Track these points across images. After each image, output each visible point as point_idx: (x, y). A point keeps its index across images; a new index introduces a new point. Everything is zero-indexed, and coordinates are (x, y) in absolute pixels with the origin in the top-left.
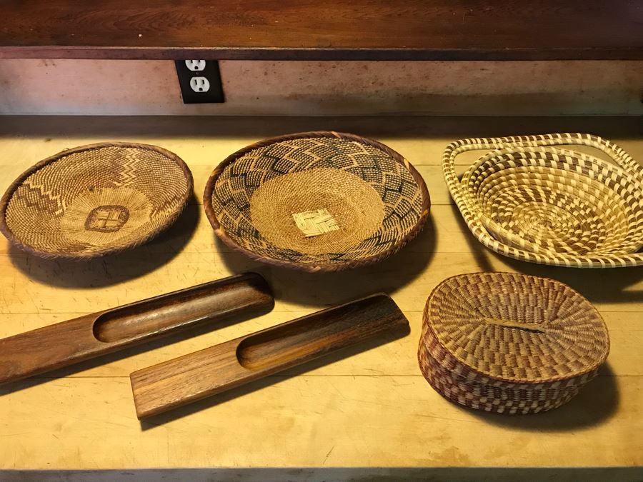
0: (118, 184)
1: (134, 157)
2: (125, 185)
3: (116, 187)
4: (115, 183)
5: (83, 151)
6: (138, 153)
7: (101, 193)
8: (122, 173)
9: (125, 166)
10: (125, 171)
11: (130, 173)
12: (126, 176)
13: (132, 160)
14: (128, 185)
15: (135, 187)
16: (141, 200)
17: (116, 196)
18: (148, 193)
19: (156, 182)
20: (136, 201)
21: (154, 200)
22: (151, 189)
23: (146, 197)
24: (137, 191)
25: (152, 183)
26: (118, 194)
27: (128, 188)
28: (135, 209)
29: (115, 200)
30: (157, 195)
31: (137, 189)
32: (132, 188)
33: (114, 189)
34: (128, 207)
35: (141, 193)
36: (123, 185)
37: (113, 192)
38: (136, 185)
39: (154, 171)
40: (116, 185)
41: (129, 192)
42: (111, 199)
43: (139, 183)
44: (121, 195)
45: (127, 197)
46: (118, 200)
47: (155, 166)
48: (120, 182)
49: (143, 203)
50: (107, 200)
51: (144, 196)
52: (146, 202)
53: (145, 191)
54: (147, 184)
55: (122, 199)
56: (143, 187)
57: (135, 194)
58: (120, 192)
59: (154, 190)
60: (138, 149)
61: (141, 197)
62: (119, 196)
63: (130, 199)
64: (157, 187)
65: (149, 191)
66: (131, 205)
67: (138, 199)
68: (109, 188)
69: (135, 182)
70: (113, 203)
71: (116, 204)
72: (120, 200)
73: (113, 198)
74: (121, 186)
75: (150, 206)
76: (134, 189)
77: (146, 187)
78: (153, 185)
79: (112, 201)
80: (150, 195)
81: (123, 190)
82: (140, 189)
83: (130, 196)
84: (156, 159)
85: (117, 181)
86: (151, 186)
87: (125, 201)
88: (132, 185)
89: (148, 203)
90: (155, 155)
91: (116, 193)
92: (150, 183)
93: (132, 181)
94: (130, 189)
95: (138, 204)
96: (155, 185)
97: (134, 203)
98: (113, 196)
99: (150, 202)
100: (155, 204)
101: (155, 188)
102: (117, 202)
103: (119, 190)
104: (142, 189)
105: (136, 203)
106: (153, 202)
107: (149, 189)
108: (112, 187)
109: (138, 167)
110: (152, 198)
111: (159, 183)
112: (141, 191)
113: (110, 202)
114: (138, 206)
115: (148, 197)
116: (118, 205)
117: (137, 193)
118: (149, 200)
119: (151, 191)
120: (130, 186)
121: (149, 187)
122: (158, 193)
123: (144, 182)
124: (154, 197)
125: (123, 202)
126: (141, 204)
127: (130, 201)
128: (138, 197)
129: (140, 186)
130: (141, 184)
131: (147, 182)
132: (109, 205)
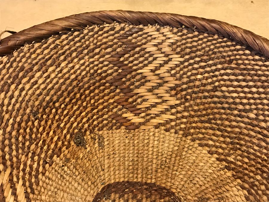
0: (136, 120)
1: (167, 49)
2: (155, 121)
3: (133, 127)
4: (129, 115)
5: (46, 37)
6: (174, 38)
7: (101, 145)
8: (142, 91)
9: (146, 71)
10: (149, 85)
11: (161, 91)
12: (153, 100)
13: (161, 59)
14: (162, 122)
15: (181, 129)
16: (206, 168)
17: (138, 153)
18: (220, 151)
19: (237, 122)
20: (192, 170)
21: (252, 180)
22: (228, 140)
23: (218, 162)
24: (188, 141)
25: (227, 123)
26: (141, 145)
27: (163, 132)
28: (196, 199)
29: (137, 164)
30: (259, 169)
31: (189, 137)
32: (173, 131)
33: (128, 133)
34: (176, 189)
35: (200, 148)
36: (148, 121)
37: (127, 141)
38: (183, 126)
39: (224, 88)
40: (133, 121)
41: (167, 142)
42: (127, 163)
43: (192, 120)
44: (151, 149)
45: (165, 157)
46: (145, 164)
47: (225, 77)
48: (140, 113)
49: (215, 182)
50: (119, 165)
51: (213, 159)
52: (225, 182)
53: (211, 143)
54: (211, 123)
55: (155, 161)
56: (204, 131)
57: (186, 149)
58: (146, 141)
59: (241, 145)
60: (175, 30)
61: (204, 161)
62: (146, 152)
63: (176, 164)
64: (247, 138)
65: (224, 146)
66: (182, 183)
67: (195, 164)
68: (116, 129)
69: (179, 115)
70: (135, 175)
71: (142, 177)
72: (150, 164)
73: (131, 159)
74: (143, 124)
75: (237, 193)
76: (180, 136)
77: (211, 132)
78: (229, 129)
79: (133, 169)
80: (229, 158)
81: (151, 134)
82: (194, 136)
83: (174, 155)
84: (228, 59)
85: (131, 112)
86: (226, 131)
87: (164, 169)
88: (173, 123)
89: (232, 185)
90: (223, 47)
91: (136, 142)
92: (219, 122)
93: (169, 113)
94: (167, 133)
95: (201, 183)
96: (237, 130)
97: (188, 176)
98: (131, 152)
99: (239, 184)
100: (258, 194)
101: (242, 142)
102: (144, 172)
103: (141, 134)
104: (201, 136)
105: (193, 175)
106: (247, 186)
107: (222, 139)
108: (123, 127)
109: (181, 77)
110: (241, 172)
111: (252, 128)
112: (198, 142)
113: (127, 171)
114: (203, 188)
115: (224, 163)
116: (149, 181)
117: (191, 147)
118: (233, 175)
119: (231, 149)
120: (168, 126)
121: (219, 133)
122: (260, 163)
123: (203, 119)
124: (247, 172)
125: (159, 170)
126: (211, 184)
127: (177, 171)
128: (194, 158)
129: (194, 128)
130: (196, 122)
131: (211, 117)
132: (126, 180)
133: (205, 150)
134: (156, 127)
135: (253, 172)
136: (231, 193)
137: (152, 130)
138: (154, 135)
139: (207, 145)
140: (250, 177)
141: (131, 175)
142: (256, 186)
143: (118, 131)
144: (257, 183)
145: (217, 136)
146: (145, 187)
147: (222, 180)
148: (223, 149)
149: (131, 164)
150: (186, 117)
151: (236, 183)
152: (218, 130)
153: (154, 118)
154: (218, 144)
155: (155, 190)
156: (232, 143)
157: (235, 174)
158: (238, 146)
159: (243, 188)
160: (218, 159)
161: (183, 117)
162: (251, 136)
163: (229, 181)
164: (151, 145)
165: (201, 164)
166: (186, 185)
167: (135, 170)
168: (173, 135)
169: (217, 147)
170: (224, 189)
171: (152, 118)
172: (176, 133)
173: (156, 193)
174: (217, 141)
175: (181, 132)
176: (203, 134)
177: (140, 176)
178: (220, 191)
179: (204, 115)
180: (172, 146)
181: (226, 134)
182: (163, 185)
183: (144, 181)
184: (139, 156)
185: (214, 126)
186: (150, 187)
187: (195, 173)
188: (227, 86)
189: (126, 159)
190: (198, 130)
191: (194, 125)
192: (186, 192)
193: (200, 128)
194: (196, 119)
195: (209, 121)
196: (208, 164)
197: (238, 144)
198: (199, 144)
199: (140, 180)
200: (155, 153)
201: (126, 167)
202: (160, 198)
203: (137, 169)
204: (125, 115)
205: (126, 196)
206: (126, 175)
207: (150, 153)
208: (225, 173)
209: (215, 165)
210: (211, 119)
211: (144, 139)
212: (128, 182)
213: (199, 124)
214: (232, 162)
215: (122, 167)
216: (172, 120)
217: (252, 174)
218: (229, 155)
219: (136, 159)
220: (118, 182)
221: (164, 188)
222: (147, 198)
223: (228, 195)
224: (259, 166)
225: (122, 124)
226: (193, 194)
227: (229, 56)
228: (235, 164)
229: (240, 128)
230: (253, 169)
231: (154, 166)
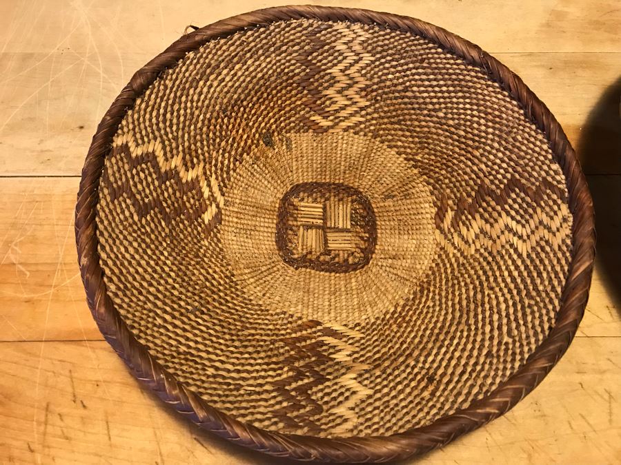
0: (324, 123)
1: (357, 48)
2: (344, 124)
4: (317, 118)
5: (232, 32)
6: (365, 36)
7: (289, 148)
8: (330, 92)
9: (335, 71)
10: (338, 86)
11: (351, 92)
12: (342, 102)
13: (351, 58)
14: (351, 124)
15: (370, 131)
16: (393, 168)
17: (326, 156)
18: (409, 151)
19: (427, 122)
20: (380, 170)
21: (437, 175)
22: (417, 140)
23: (405, 162)
24: (377, 143)
25: (416, 123)
26: (329, 148)
27: (351, 135)
28: (383, 196)
29: (325, 167)
30: (445, 164)
31: (379, 139)
32: (362, 133)
33: (316, 137)
34: (364, 189)
35: (389, 150)
36: (337, 124)
37: (315, 145)
38: (372, 128)
39: (415, 89)
40: (321, 124)
41: (356, 144)
42: (315, 165)
43: (381, 121)
44: (339, 152)
45: (354, 160)
46: (333, 166)
47: (417, 77)
48: (329, 117)
49: (402, 180)
50: (308, 168)
51: (401, 159)
52: (411, 179)
53: (399, 143)
54: (400, 124)
55: (343, 163)
56: (393, 132)
57: (374, 151)
58: (334, 145)
59: (429, 144)
60: (366, 27)
61: (392, 162)
62: (334, 155)
63: (364, 165)
64: (435, 137)
65: (412, 146)
66: (370, 183)
67: (384, 165)
68: (304, 132)
69: (369, 117)
70: (323, 177)
71: (330, 178)
72: (338, 166)
73: (319, 162)
74: (332, 127)
75: (423, 189)
76: (369, 138)
77: (400, 133)
78: (418, 129)
79: (321, 171)
80: (416, 157)
81: (340, 137)
82: (383, 138)
83: (363, 157)
84: (420, 57)
85: (319, 115)
86: (415, 131)
87: (351, 171)
88: (362, 126)
89: (418, 181)
90: (415, 45)
91: (324, 145)
92: (409, 123)
93: (358, 115)
94: (356, 136)
95: (388, 182)
96: (426, 129)
97: (376, 176)
98: (319, 155)
99: (424, 180)
100: (442, 188)
101: (430, 141)
102: (332, 173)
103: (329, 138)
104: (390, 137)
105: (381, 176)
106: (432, 181)
107: (411, 139)
108: (311, 131)
109: (372, 77)
110: (427, 169)
111: (440, 126)
112: (387, 143)
113: (314, 173)
114: (390, 186)
115: (412, 162)
116: (337, 182)
117: (379, 149)
118: (419, 172)
119: (419, 148)
120: (357, 129)
121: (408, 134)
122: (445, 159)
123: (393, 120)
124: (433, 168)
125: (347, 172)
126: (398, 182)
127: (365, 172)
128: (382, 159)
129: (384, 129)
130: (386, 124)
131: (401, 118)
132: (314, 181)
133: (393, 152)
134: (346, 130)
135: (438, 167)
136: (417, 189)
137: (341, 133)
138: (342, 138)
139: (396, 146)
140: (435, 173)
141: (319, 177)
142: (441, 180)
143: (306, 134)
144: (441, 177)
145: (406, 137)
146: (333, 186)
147: (408, 178)
148: (411, 149)
149: (319, 166)
150: (375, 119)
151: (422, 179)
152: (408, 130)
153: (343, 121)
154: (406, 145)
155: (343, 189)
156: (420, 143)
157: (421, 170)
158: (426, 145)
159: (429, 184)
160: (405, 159)
161: (373, 119)
162: (438, 135)
163: (416, 178)
164: (339, 148)
165: (389, 165)
166: (373, 186)
167: (323, 172)
168: (362, 137)
169: (405, 148)
170: (410, 186)
171: (341, 121)
172: (365, 135)
173: (344, 192)
174: (406, 142)
175: (371, 134)
176: (392, 135)
177: (328, 177)
178: (406, 187)
179: (394, 117)
180: (360, 149)
181: (415, 134)
182: (351, 185)
183: (332, 182)
184: (327, 159)
185: (404, 127)
186: (339, 186)
187: (383, 174)
188: (419, 86)
189: (314, 161)
190: (387, 132)
191: (383, 126)
192: (373, 192)
193: (389, 130)
194: (386, 120)
195: (399, 123)
196: (396, 164)
197: (426, 143)
198: (387, 145)
199: (328, 181)
200: (343, 156)
201: (315, 170)
202: (348, 197)
203: (325, 171)
204: (312, 118)
205: (314, 195)
206: (314, 177)
207: (339, 155)
208: (412, 171)
209: (403, 165)
210: (401, 120)
211: (332, 143)
212: (316, 183)
213: (389, 126)
214: (419, 161)
215: (310, 169)
216: (361, 123)
217: (437, 170)
218: (417, 154)
219: (324, 162)
220: (306, 183)
221: (352, 188)
222: (335, 196)
223: (414, 191)
224: (445, 161)
225: (309, 128)
226: (380, 193)
227: (421, 55)
228: (422, 162)
229: (429, 127)
230: (439, 164)
231: (342, 168)
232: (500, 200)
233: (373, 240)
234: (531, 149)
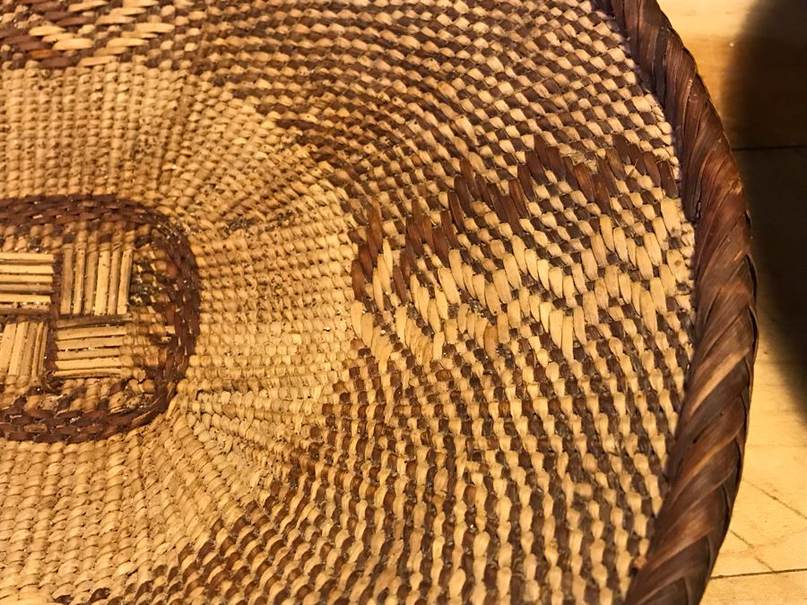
14: (138, 42)
15: (186, 56)
16: (249, 148)
17: (71, 127)
18: (285, 100)
19: (327, 23)
20: (214, 157)
21: (355, 158)
22: (304, 71)
23: (279, 130)
24: (205, 85)
25: (302, 29)
26: (80, 106)
27: (139, 68)
28: (223, 224)
29: (69, 155)
30: (371, 126)
31: (208, 75)
32: (166, 64)
33: (45, 78)
34: (173, 208)
35: (237, 102)
36: (103, 43)
37: (42, 98)
38: (190, 47)
40: (58, 47)
41: (151, 93)
42: (40, 152)
43: (212, 28)
44: (107, 114)
45: (147, 133)
46: (88, 151)
48: (80, 26)
49: (269, 178)
50: (19, 159)
51: (268, 124)
52: (290, 174)
53: (263, 84)
54: (262, 35)
55: (116, 143)
56: (245, 56)
57: (198, 107)
58: (95, 96)
59: (333, 79)
61: (246, 134)
62: (94, 122)
63: (173, 145)
64: (347, 59)
65: (294, 87)
66: (190, 191)
67: (225, 142)
68: (11, 68)
69: (181, 20)
70: (63, 181)
71: (80, 183)
72: (105, 150)
73: (52, 142)
75: (323, 198)
76: (183, 73)
77: (265, 57)
78: (307, 44)
79: (58, 166)
80: (304, 117)
81: (110, 77)
82: (222, 71)
83: (167, 123)
85: (54, 22)
86: (301, 50)
87: (140, 162)
88: (167, 45)
89: (308, 178)
91: (66, 100)
92: (283, 29)
93: (154, 17)
94: (152, 72)
95: (235, 186)
96: (326, 42)
97: (205, 173)
98: (54, 124)
99: (325, 174)
100: (369, 191)
101: (337, 71)
102: (87, 170)
103: (82, 79)
104: (238, 70)
105: (219, 171)
106: (343, 175)
107: (289, 72)
108: (31, 63)
111: (358, 31)
112: (230, 85)
113: (39, 172)
114: (241, 195)
115: (294, 131)
116: (99, 191)
117: (211, 102)
118: (311, 153)
119: (311, 92)
120: (155, 53)
121: (283, 57)
122: (372, 112)
123: (242, 24)
124: (343, 139)
125: (128, 165)
126: (261, 184)
127: (174, 161)
128: (222, 128)
129: (221, 50)
130: (225, 35)
131: (265, 18)
132: (37, 192)
133: (248, 106)
134: (124, 57)
135: (355, 136)
136: (308, 199)
137: (113, 66)
138: (116, 80)
139: (255, 92)
140: (350, 152)
141: (51, 181)
142: (364, 171)
143: (18, 73)
144: (366, 163)
145: (279, 66)
146: (85, 204)
147: (284, 171)
148: (290, 94)
149: (52, 154)
150: (198, 24)
151: (317, 172)
152: (283, 49)
153: (119, 35)
154: (279, 86)
155: (115, 211)
156: (312, 78)
157: (315, 149)
158: (327, 83)
159: (336, 183)
160: (278, 123)
161: (191, 24)
162: (355, 53)
163: (301, 168)
164: (107, 105)
165: (241, 141)
166: (199, 199)
167: (61, 165)
168: (166, 74)
169: (276, 94)
170: (290, 191)
171: (112, 35)
172: (175, 68)
173: (115, 217)
174: (278, 79)
175: (187, 63)
176: (244, 64)
177: (74, 180)
178: (281, 196)
179: (246, 16)
180: (162, 103)
181: (300, 57)
182: (137, 199)
183: (85, 191)
184: (75, 133)
185: (272, 41)
186: (102, 203)
187: (224, 165)
189: (40, 142)
190: (229, 56)
191: (219, 41)
192: (198, 213)
193: (235, 51)
194: (224, 26)
195: (259, 31)
196: (257, 139)
197: (326, 77)
198: (233, 91)
199: (73, 190)
200: (118, 124)
201: (39, 162)
202: (126, 229)
203: (68, 166)
204: (35, 32)
205: (35, 230)
206: (38, 182)
207: (106, 123)
208: (294, 152)
209: (273, 139)
210: (266, 25)
211: (89, 93)
212: (42, 198)
213: (234, 41)
214: (311, 125)
215: (26, 164)
216: (162, 36)
217: (354, 144)
218: (306, 109)
219: (65, 141)
220: (15, 200)
221: (140, 205)
222: (89, 230)
223: (301, 205)
224: (371, 120)
225: (27, 55)
226: (215, 215)
228: (318, 128)
229: (332, 36)
230: (357, 129)
231: (115, 154)
232: (509, 208)
233: (185, 341)
234: (583, 64)
